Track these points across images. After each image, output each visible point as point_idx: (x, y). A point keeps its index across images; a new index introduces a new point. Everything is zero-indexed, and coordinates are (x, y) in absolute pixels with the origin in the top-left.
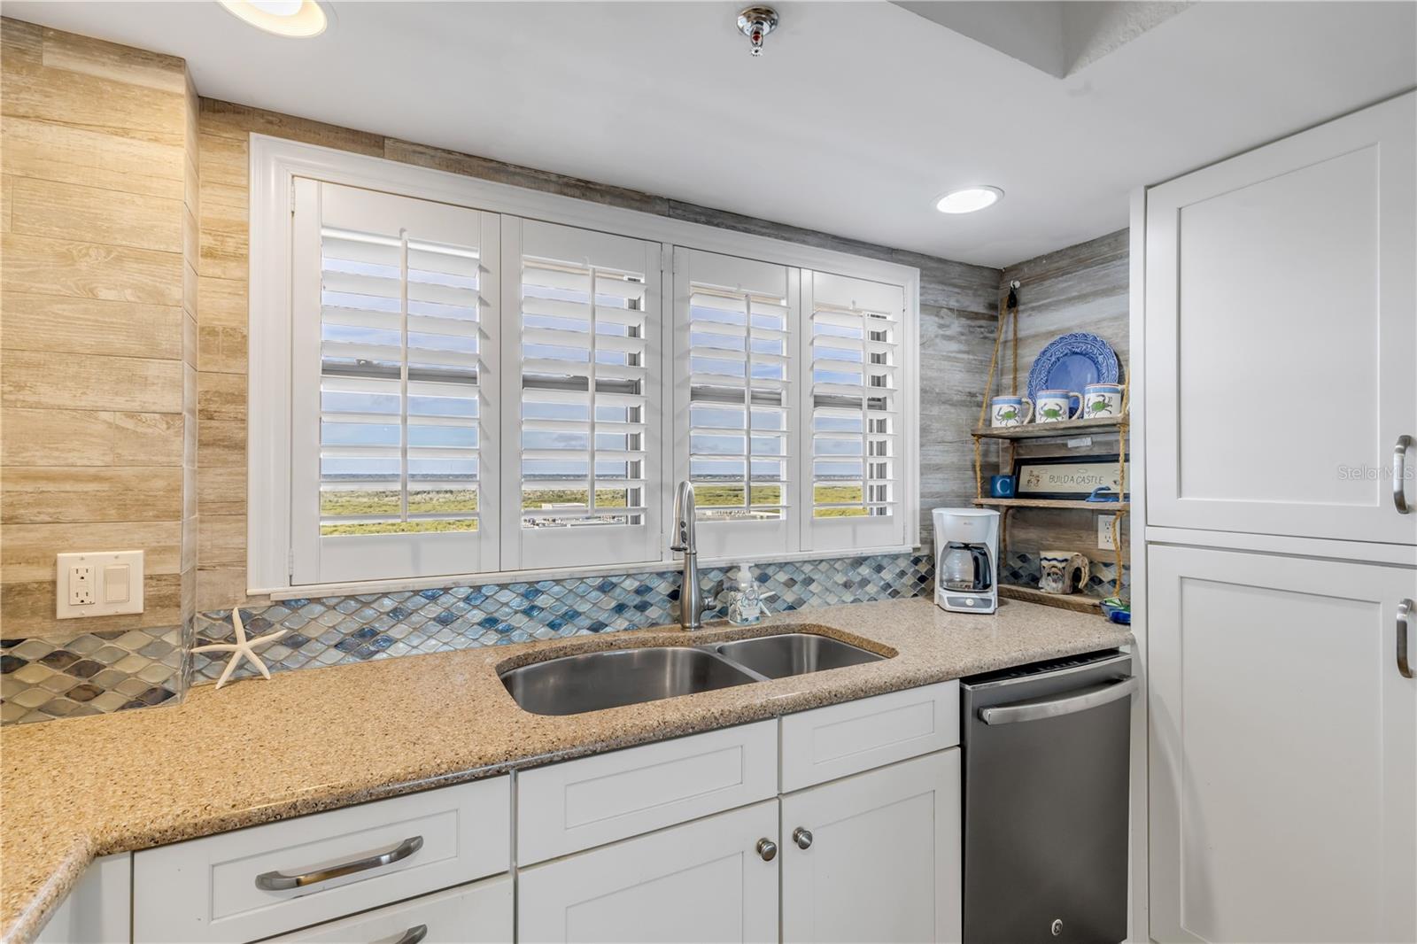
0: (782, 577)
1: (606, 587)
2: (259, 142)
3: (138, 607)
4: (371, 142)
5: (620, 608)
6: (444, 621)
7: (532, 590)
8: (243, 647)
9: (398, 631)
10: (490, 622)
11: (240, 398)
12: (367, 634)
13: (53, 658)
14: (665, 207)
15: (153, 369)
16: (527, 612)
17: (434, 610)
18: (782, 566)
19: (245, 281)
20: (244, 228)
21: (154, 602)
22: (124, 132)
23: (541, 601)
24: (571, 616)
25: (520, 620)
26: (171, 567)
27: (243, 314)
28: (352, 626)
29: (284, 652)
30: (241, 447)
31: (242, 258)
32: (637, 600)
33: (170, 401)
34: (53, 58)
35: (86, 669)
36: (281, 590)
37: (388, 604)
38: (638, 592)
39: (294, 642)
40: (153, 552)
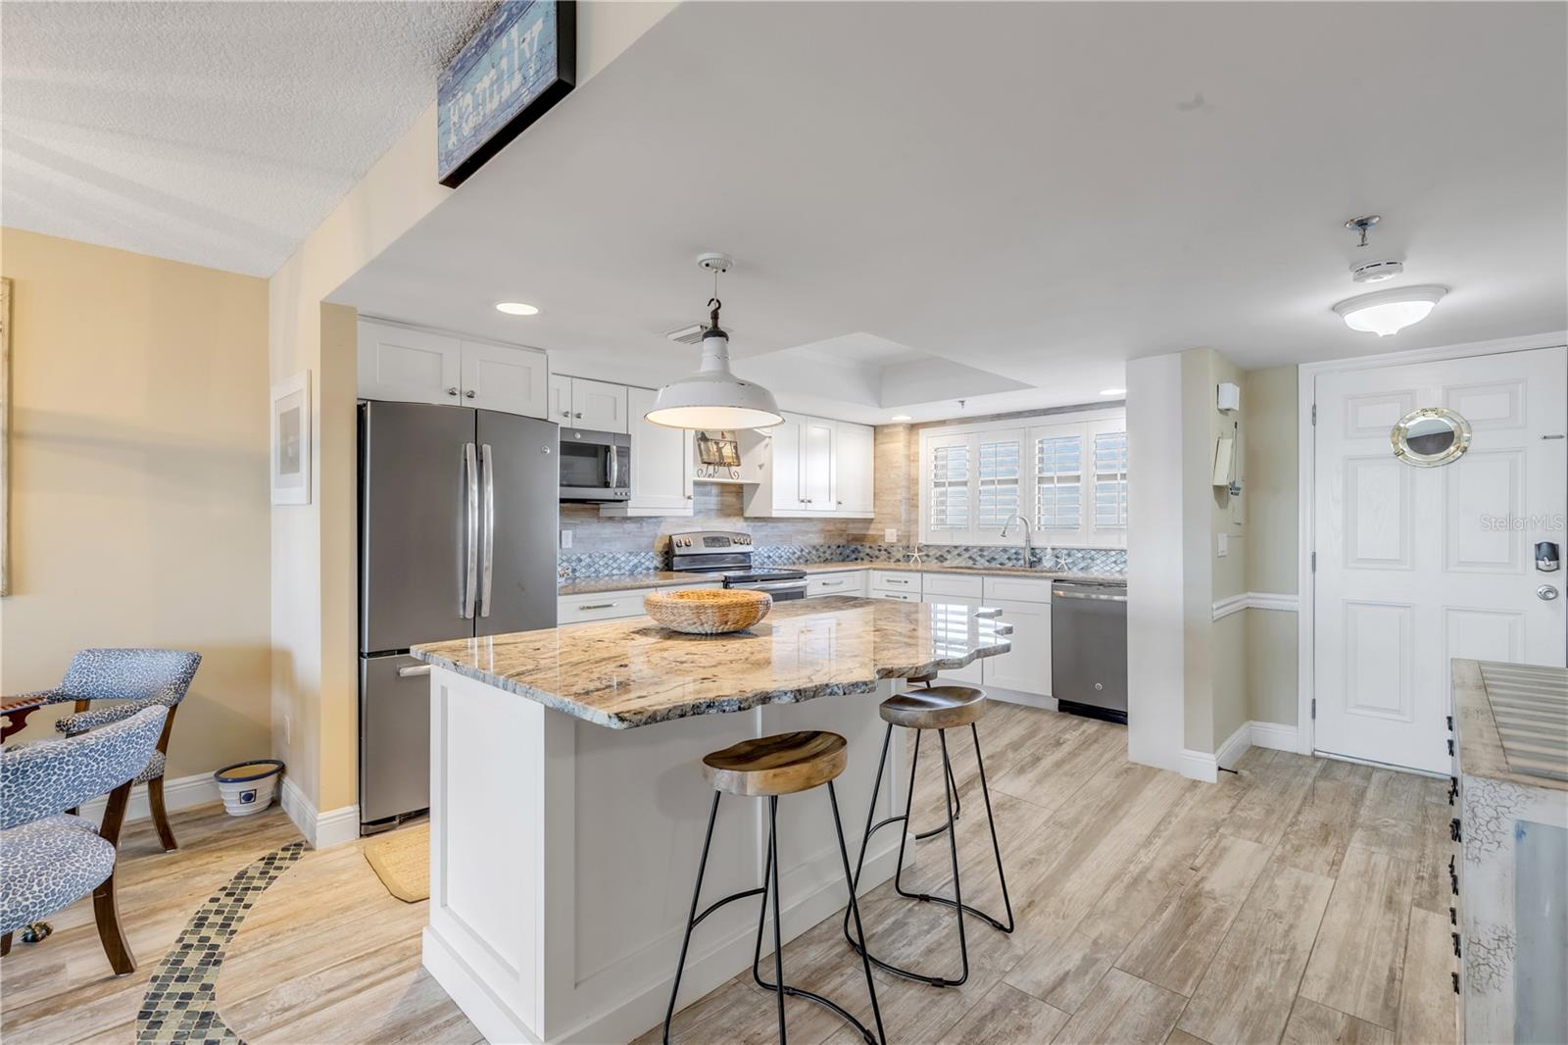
0: (1080, 555)
1: (1005, 550)
2: (921, 431)
3: (895, 541)
4: (943, 423)
5: (1009, 559)
6: (959, 555)
7: (982, 549)
8: (916, 555)
9: (949, 557)
10: (970, 558)
11: (917, 495)
12: (941, 556)
13: (885, 550)
14: (1027, 414)
15: (899, 491)
16: (980, 556)
17: (957, 552)
18: (1079, 550)
19: (918, 467)
20: (918, 453)
21: (899, 541)
22: (893, 442)
23: (985, 553)
24: (994, 559)
25: (978, 558)
26: (900, 533)
27: (918, 474)
28: (940, 553)
29: (925, 558)
30: (917, 507)
31: (918, 461)
32: (1015, 556)
33: (899, 497)
34: (886, 430)
35: (889, 553)
36: (925, 543)
37: (947, 549)
38: (1016, 553)
39: (928, 556)
40: (898, 530)
